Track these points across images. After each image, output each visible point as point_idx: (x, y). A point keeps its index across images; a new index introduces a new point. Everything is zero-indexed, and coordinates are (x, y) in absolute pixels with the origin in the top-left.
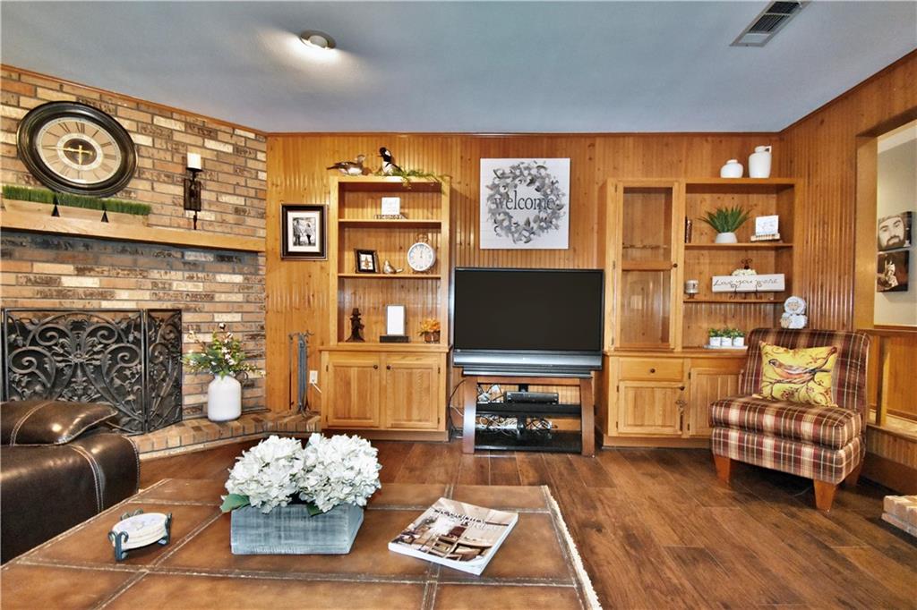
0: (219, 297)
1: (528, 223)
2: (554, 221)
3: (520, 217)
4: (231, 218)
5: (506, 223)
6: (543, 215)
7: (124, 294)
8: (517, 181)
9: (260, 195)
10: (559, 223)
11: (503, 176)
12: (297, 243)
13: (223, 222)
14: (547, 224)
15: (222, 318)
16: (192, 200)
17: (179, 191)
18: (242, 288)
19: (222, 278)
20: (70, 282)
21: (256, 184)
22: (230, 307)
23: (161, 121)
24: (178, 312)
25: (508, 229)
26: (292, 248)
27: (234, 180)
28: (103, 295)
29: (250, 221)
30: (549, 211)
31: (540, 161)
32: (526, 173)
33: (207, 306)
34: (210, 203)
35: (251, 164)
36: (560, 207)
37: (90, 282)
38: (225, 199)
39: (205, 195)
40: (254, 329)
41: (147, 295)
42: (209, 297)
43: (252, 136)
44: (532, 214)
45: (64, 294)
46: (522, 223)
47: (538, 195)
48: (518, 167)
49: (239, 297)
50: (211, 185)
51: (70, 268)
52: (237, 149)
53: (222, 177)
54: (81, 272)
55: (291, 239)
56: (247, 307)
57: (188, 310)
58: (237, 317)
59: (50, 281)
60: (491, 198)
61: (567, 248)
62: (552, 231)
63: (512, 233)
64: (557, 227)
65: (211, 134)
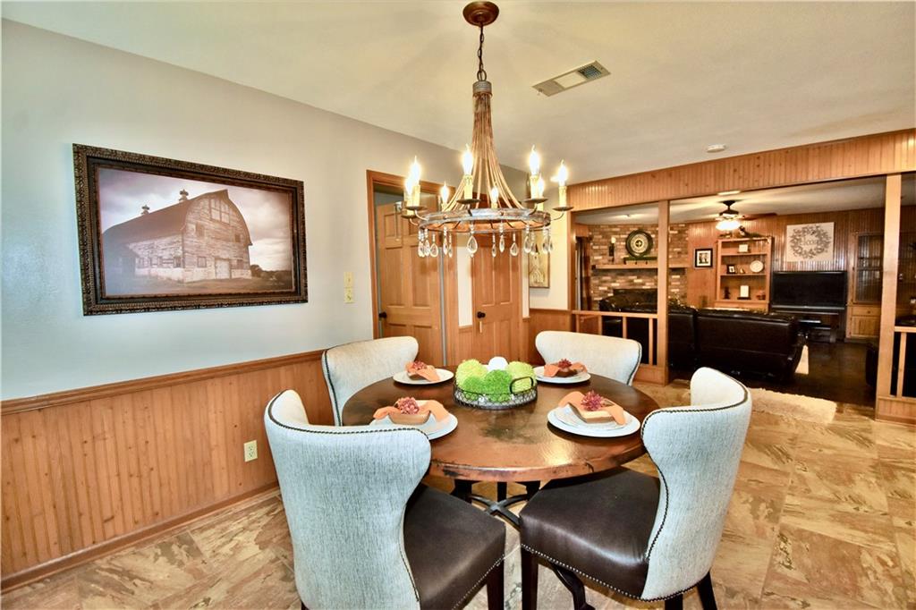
0: (672, 283)
1: (811, 250)
2: (825, 249)
3: (806, 248)
4: (677, 256)
5: (799, 251)
6: (819, 247)
7: (647, 284)
8: (805, 233)
9: (686, 246)
10: (828, 249)
11: (799, 232)
12: (701, 262)
14: (821, 250)
18: (679, 280)
19: (673, 277)
20: (636, 281)
21: (685, 242)
22: (676, 287)
25: (800, 253)
26: (698, 264)
27: (678, 242)
28: (643, 284)
29: (682, 256)
30: (822, 245)
31: (817, 225)
32: (810, 230)
34: (672, 252)
35: (683, 235)
36: (829, 242)
37: (640, 281)
38: (675, 250)
40: (683, 294)
41: (651, 284)
43: (684, 226)
44: (813, 247)
45: (635, 284)
46: (808, 250)
47: (817, 239)
48: (806, 228)
49: (678, 283)
52: (680, 232)
54: (638, 278)
55: (698, 261)
56: (681, 286)
58: (678, 290)
59: (632, 281)
60: (792, 241)
62: (824, 254)
63: (802, 255)
64: (827, 252)
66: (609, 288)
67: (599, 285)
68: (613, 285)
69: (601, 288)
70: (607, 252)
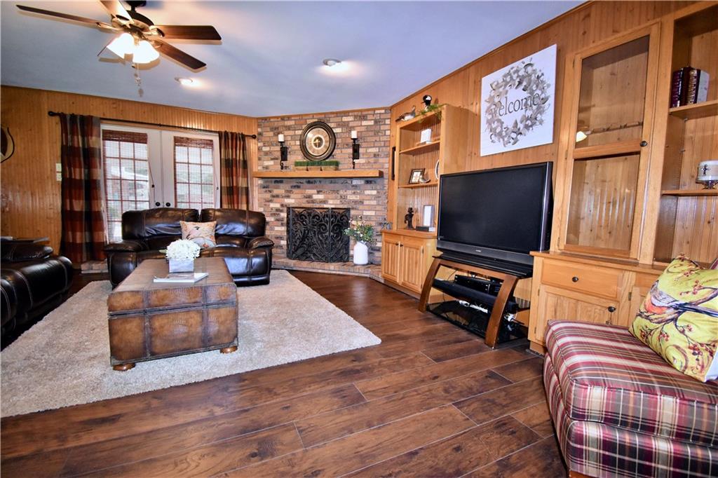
0: (366, 202)
1: (516, 123)
2: (539, 117)
3: (508, 121)
4: (372, 160)
5: (498, 130)
6: (529, 113)
7: (331, 202)
8: (508, 88)
9: (387, 144)
10: (544, 117)
11: (498, 86)
13: (369, 162)
14: (531, 122)
15: (366, 213)
16: (356, 154)
17: (351, 151)
18: (377, 197)
19: (367, 192)
20: (316, 197)
21: (384, 138)
22: (371, 208)
23: (345, 119)
24: (348, 210)
25: (500, 134)
27: (373, 139)
28: (325, 202)
29: (380, 160)
30: (534, 107)
31: (527, 60)
32: (515, 76)
33: (361, 207)
34: (363, 154)
35: (383, 128)
36: (545, 100)
37: (321, 197)
38: (370, 150)
39: (361, 150)
40: (381, 220)
41: (338, 202)
42: (361, 202)
43: (383, 111)
44: (519, 115)
45: (316, 201)
46: (511, 127)
47: (526, 94)
48: (509, 74)
49: (374, 203)
50: (363, 145)
51: (315, 191)
52: (376, 122)
53: (369, 139)
54: (319, 192)
56: (378, 208)
57: (353, 209)
58: (373, 213)
59: (310, 197)
60: (488, 110)
61: (551, 142)
62: (537, 128)
63: (503, 138)
64: (541, 122)
65: (364, 118)
66: (282, 205)
67: (271, 201)
68: (287, 201)
69: (272, 205)
70: (278, 154)
